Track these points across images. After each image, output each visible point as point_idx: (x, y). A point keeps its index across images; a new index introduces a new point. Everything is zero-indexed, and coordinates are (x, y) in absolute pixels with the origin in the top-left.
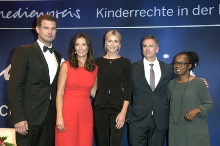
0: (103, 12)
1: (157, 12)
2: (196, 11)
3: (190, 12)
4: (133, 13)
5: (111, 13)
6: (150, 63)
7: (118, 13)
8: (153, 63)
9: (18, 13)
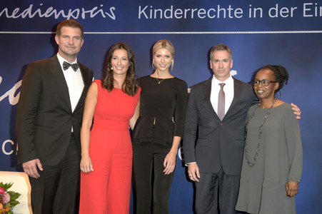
0: (147, 12)
1: (222, 12)
2: (273, 13)
3: (265, 13)
4: (189, 13)
5: (158, 13)
6: (221, 83)
7: (168, 14)
8: (224, 82)
9: (29, 10)
